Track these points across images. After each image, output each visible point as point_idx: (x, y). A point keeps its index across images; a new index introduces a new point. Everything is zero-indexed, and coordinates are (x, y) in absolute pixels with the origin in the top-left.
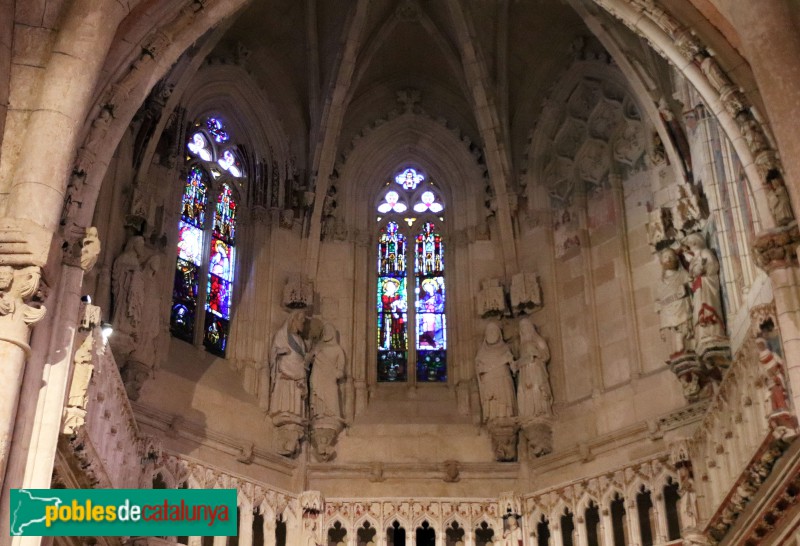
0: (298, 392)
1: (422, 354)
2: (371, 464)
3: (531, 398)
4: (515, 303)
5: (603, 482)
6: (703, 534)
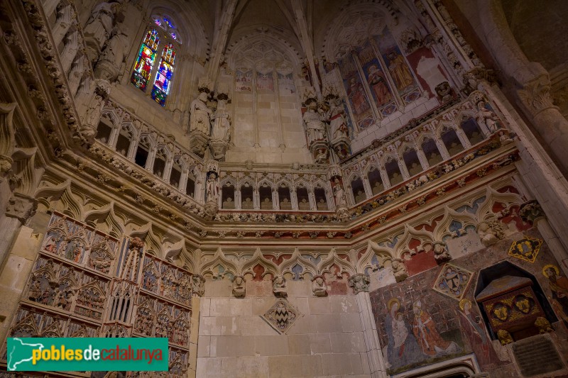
1: (155, 88)
5: (278, 176)
6: (349, 210)
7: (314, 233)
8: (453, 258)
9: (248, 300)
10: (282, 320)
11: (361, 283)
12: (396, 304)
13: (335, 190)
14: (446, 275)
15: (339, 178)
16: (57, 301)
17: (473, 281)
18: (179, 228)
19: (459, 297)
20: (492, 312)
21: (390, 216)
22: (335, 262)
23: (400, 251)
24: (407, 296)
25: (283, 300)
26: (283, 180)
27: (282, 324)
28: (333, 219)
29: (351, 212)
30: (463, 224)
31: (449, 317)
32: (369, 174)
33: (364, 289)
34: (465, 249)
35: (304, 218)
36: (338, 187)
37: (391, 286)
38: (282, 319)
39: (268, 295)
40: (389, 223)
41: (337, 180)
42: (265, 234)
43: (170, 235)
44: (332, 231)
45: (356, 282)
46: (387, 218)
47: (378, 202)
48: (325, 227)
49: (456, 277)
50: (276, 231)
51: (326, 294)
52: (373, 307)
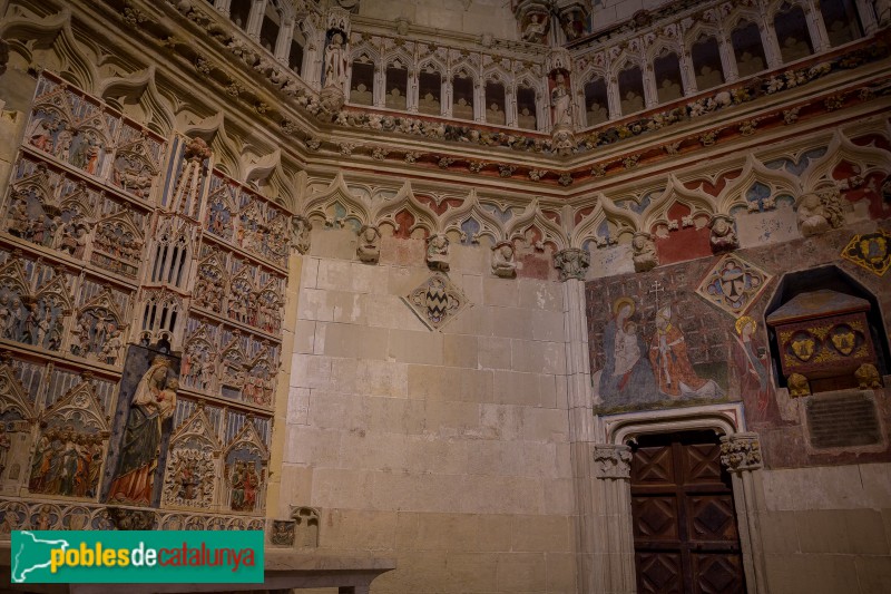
5: (455, 55)
6: (576, 135)
7: (507, 167)
8: (743, 247)
9: (383, 268)
10: (436, 308)
11: (575, 264)
12: (629, 307)
13: (554, 96)
14: (723, 273)
15: (564, 72)
16: (59, 240)
17: (768, 290)
18: (272, 130)
19: (738, 312)
20: (789, 344)
21: (646, 156)
22: (536, 222)
23: (652, 220)
24: (650, 297)
25: (441, 275)
26: (464, 63)
27: (436, 314)
28: (545, 147)
29: (578, 140)
30: (774, 192)
31: (713, 340)
32: (622, 73)
33: (578, 275)
34: (767, 235)
35: (495, 139)
36: (561, 90)
37: (625, 277)
38: (437, 306)
39: (417, 265)
40: (641, 168)
41: (560, 78)
42: (423, 159)
43: (255, 140)
44: (540, 169)
45: (565, 261)
46: (640, 160)
47: (631, 128)
48: (528, 160)
49: (740, 279)
50: (442, 156)
51: (513, 275)
52: (587, 305)
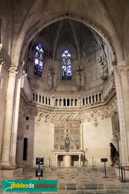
0: (51, 81)
1: (68, 76)
2: (61, 91)
3: (83, 82)
4: (81, 69)
6: (104, 100)
7: (99, 106)
9: (91, 122)
11: (110, 115)
18: (76, 111)
22: (106, 111)
27: (96, 126)
39: (94, 121)
44: (103, 105)
50: (93, 107)
